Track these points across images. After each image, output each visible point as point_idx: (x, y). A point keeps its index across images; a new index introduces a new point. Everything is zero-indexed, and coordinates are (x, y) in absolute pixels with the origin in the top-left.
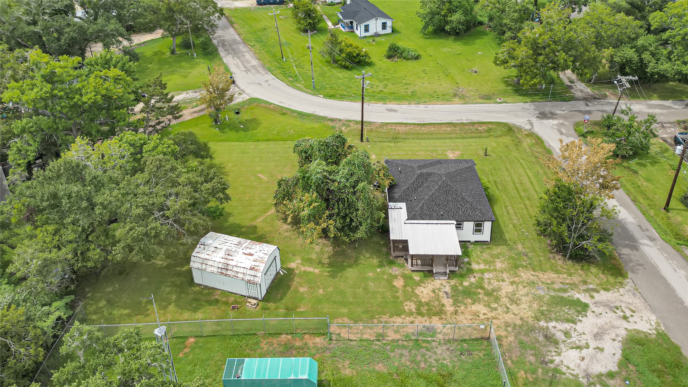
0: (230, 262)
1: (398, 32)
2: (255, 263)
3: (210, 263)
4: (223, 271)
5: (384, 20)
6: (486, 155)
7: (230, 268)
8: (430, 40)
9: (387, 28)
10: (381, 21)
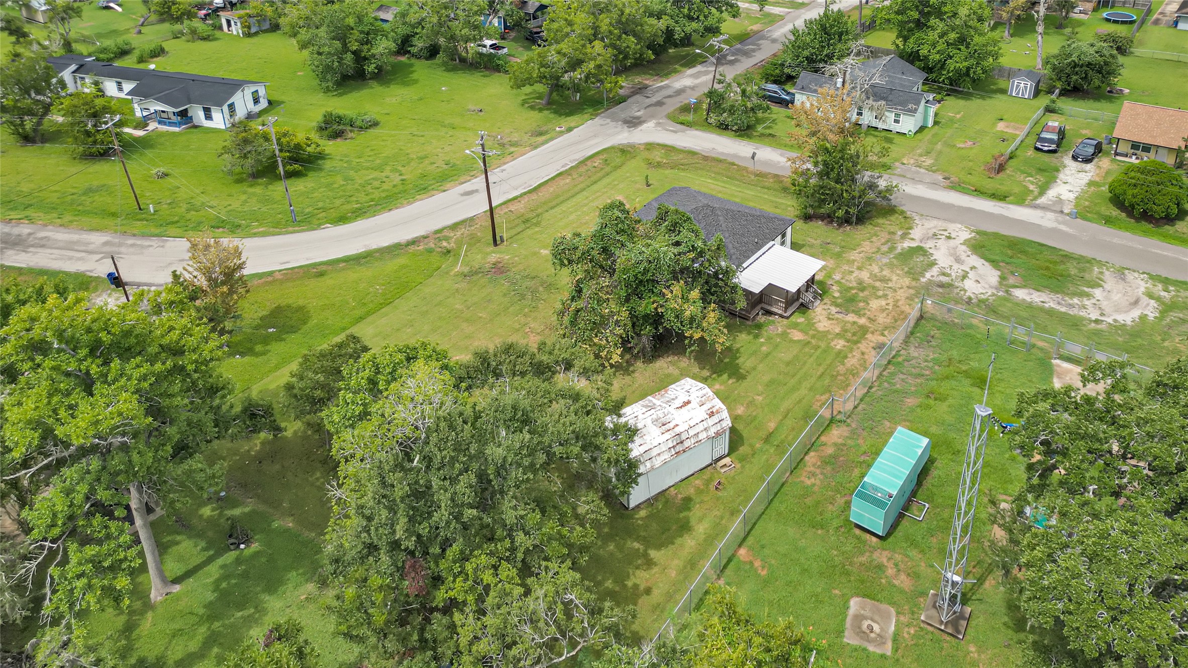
0: (678, 430)
1: (279, 103)
2: (705, 407)
3: (655, 452)
4: (679, 448)
5: (254, 89)
6: (648, 186)
7: (684, 437)
8: (350, 95)
9: (261, 100)
10: (249, 91)
